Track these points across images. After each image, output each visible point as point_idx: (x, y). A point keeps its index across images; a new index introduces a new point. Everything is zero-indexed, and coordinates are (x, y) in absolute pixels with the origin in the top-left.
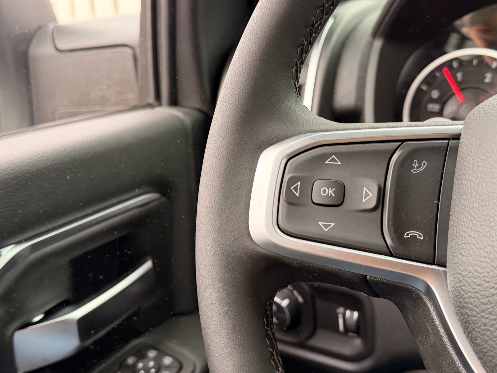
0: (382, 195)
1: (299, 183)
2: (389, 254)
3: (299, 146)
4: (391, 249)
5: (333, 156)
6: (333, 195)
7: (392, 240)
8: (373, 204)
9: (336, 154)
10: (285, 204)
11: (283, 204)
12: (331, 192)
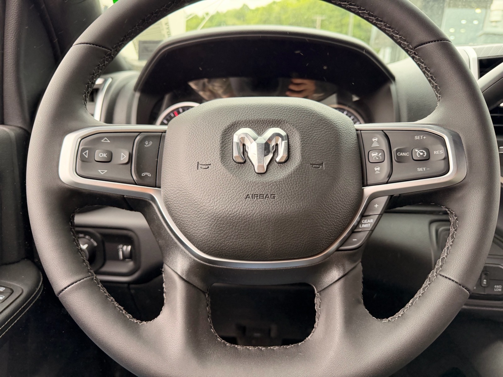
0: (131, 157)
1: (87, 151)
2: (135, 184)
3: (88, 133)
4: (136, 181)
5: (106, 138)
6: (106, 157)
7: (136, 177)
8: (126, 161)
9: (107, 137)
10: (80, 161)
11: (79, 161)
12: (105, 155)
